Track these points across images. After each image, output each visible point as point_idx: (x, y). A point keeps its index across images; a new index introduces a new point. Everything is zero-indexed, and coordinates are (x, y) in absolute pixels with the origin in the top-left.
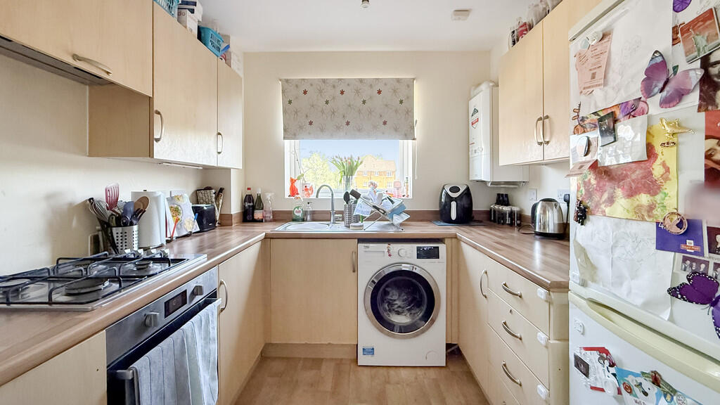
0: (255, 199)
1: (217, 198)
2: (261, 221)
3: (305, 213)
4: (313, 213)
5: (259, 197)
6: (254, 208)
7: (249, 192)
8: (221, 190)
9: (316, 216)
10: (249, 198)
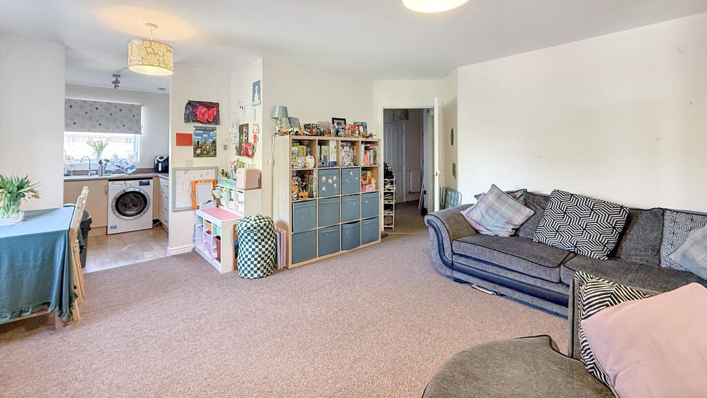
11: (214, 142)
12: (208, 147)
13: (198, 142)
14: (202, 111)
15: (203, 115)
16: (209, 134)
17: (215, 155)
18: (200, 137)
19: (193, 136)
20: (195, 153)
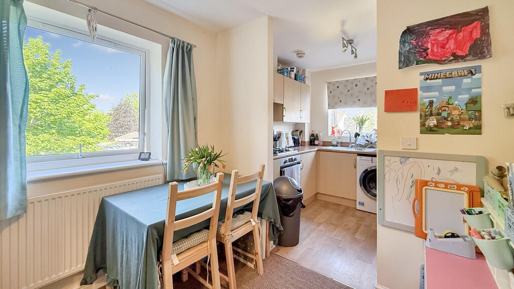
0: (315, 135)
1: (300, 134)
2: (318, 145)
3: (338, 143)
4: (342, 143)
5: (317, 135)
6: (314, 139)
7: (312, 133)
8: (302, 131)
9: (343, 145)
10: (312, 135)
11: (475, 101)
12: (456, 112)
13: (431, 103)
14: (441, 38)
15: (443, 47)
16: (458, 86)
17: (477, 130)
18: (436, 94)
19: (420, 92)
20: (423, 125)
